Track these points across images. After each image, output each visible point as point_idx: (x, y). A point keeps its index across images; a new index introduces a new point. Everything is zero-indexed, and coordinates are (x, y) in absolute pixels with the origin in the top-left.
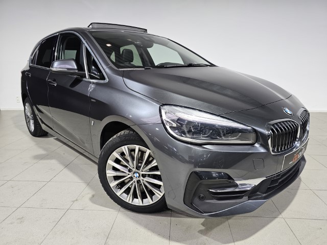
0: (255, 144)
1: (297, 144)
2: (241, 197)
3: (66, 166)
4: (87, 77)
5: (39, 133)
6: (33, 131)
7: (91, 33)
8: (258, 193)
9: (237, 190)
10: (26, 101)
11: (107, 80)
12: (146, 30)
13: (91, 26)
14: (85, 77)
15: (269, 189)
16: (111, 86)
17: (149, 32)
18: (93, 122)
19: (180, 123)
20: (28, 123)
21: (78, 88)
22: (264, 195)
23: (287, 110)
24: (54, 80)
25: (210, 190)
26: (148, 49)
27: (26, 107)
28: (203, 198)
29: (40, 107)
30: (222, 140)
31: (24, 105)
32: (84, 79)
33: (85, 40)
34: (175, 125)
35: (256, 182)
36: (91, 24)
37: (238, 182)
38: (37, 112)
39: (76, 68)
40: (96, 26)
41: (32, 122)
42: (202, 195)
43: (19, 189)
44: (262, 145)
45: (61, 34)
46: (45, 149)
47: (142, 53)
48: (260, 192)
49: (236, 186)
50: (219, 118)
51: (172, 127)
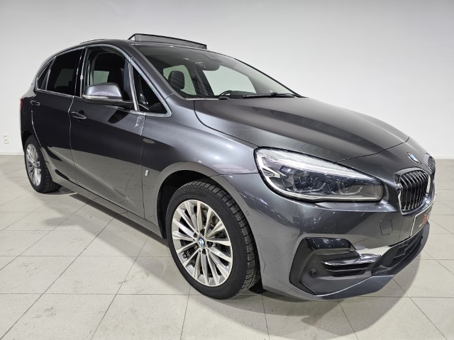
0: (380, 201)
1: (427, 200)
2: (362, 272)
3: (98, 235)
4: (136, 109)
5: (48, 187)
6: (38, 184)
7: (138, 47)
8: (381, 266)
9: (359, 262)
10: (27, 141)
11: (169, 113)
12: (206, 46)
13: (133, 39)
14: (133, 109)
15: (395, 260)
16: (175, 121)
17: (208, 49)
18: (147, 171)
19: (284, 173)
20: (30, 174)
21: (122, 124)
22: (389, 269)
23: (412, 156)
24: (82, 112)
25: (326, 263)
26: (204, 72)
27: (28, 150)
28: (315, 273)
29: (53, 150)
30: (339, 195)
31: (25, 148)
32: (131, 112)
33: (131, 57)
34: (277, 175)
35: (381, 251)
36: (134, 35)
37: (360, 252)
38: (47, 158)
39: (120, 95)
40: (140, 38)
41: (37, 171)
42: (314, 270)
43: (36, 269)
44: (390, 202)
45: (89, 48)
46: (60, 211)
47: (196, 77)
48: (383, 265)
49: (358, 257)
50: (336, 166)
51: (273, 179)
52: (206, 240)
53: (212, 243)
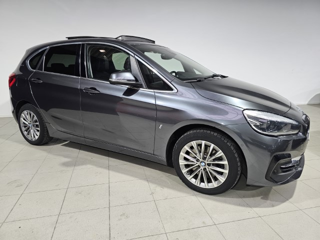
4: (144, 86)
6: (34, 139)
11: (175, 90)
14: (141, 87)
18: (161, 126)
19: (261, 122)
20: (24, 132)
25: (282, 167)
27: (23, 115)
33: (134, 53)
34: (258, 124)
38: (48, 120)
39: (134, 79)
40: (125, 38)
42: (276, 171)
44: (303, 134)
45: (88, 44)
50: (282, 117)
51: (256, 126)
52: (207, 162)
53: (210, 164)
